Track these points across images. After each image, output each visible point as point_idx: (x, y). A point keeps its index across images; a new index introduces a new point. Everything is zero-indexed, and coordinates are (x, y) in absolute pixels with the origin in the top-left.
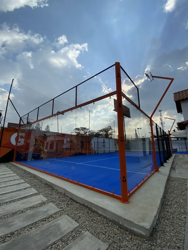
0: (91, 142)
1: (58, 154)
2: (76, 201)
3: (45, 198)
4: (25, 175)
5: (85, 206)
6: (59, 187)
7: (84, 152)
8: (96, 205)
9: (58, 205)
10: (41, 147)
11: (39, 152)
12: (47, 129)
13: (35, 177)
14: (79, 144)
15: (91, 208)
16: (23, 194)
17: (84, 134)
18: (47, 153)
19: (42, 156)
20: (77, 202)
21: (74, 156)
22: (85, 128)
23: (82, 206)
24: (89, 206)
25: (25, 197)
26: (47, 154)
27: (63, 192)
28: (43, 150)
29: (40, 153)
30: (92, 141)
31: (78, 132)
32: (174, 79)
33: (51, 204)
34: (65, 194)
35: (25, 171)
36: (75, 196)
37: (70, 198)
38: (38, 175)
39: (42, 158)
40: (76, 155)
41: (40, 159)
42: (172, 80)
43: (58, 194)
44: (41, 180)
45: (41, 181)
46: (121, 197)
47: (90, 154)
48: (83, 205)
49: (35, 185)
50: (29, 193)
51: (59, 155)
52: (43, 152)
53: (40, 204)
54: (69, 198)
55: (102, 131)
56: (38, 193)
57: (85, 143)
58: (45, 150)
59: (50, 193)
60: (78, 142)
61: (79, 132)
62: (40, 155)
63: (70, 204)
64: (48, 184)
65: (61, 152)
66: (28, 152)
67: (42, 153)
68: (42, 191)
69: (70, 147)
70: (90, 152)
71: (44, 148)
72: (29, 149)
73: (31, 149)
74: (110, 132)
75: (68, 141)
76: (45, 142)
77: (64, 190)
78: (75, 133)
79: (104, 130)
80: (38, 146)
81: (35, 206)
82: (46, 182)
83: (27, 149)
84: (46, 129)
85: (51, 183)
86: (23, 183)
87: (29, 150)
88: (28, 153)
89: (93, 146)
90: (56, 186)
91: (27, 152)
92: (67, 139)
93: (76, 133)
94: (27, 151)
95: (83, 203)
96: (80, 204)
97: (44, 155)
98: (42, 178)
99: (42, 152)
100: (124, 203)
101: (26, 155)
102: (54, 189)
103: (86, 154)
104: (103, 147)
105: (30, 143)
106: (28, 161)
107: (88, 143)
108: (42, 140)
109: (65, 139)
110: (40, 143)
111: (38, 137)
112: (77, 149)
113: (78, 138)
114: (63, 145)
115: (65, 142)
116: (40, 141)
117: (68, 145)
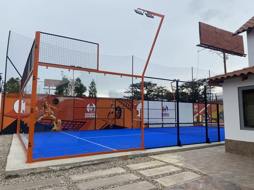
0: (136, 108)
1: (78, 127)
10: (52, 116)
11: (51, 123)
12: (92, 86)
19: (55, 128)
26: (61, 125)
28: (56, 121)
29: (51, 125)
30: (138, 107)
41: (53, 132)
47: (132, 128)
51: (80, 127)
52: (56, 123)
58: (59, 121)
60: (112, 110)
65: (83, 123)
73: (40, 119)
75: (93, 108)
80: (49, 115)
92: (92, 105)
97: (57, 126)
107: (131, 111)
108: (54, 107)
109: (89, 105)
110: (51, 111)
111: (47, 104)
112: (110, 120)
113: (112, 102)
114: (86, 114)
115: (88, 110)
116: (51, 108)
117: (93, 114)
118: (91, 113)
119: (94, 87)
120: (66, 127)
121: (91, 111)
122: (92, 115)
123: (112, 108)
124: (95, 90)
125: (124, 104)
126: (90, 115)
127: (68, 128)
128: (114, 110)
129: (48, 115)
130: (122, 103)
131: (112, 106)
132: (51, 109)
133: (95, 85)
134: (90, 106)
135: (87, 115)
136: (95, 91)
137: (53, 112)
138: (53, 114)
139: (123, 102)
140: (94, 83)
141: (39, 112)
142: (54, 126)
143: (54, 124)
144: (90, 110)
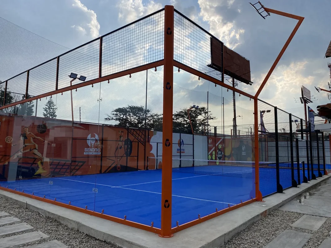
0: (149, 141)
1: (74, 169)
2: (94, 238)
3: (46, 235)
4: (7, 204)
5: (107, 243)
6: (70, 220)
7: (132, 164)
8: (121, 239)
9: (66, 242)
10: (36, 152)
11: (33, 163)
12: (49, 108)
13: (27, 208)
14: (121, 148)
15: (114, 244)
16: (9, 230)
17: (138, 123)
18: (50, 165)
19: (40, 171)
20: (96, 239)
21: (109, 172)
22: (140, 109)
23: (102, 243)
24: (112, 242)
25: (14, 234)
26: (49, 167)
27: (76, 228)
28: (41, 159)
29: (34, 166)
30: (151, 140)
31: (123, 119)
32: (304, 18)
33: (56, 241)
34: (78, 231)
35: (7, 199)
36: (94, 230)
37: (87, 234)
38: (33, 205)
39: (39, 175)
40: (115, 170)
41: (36, 178)
42: (301, 19)
43: (67, 231)
44: (38, 212)
45: (39, 214)
46: (161, 229)
47: (147, 169)
48: (105, 242)
49: (28, 219)
50: (19, 229)
51: (77, 170)
52: (42, 163)
53: (38, 241)
54: (84, 235)
55: (183, 116)
56: (35, 229)
57: (135, 145)
58: (47, 160)
59: (54, 229)
60: (120, 143)
61: (125, 117)
62: (34, 170)
63: (85, 241)
64: (52, 217)
65: (82, 164)
66: (9, 162)
67: (40, 166)
68: (41, 227)
69: (100, 153)
70: (146, 165)
71: (42, 154)
72: (9, 156)
73: (15, 157)
74: (200, 117)
75: (96, 140)
76: (46, 142)
77: (78, 223)
78: (116, 119)
79: (186, 113)
80: (31, 150)
81: (30, 244)
82: (48, 215)
83: (5, 156)
84: (46, 110)
85: (57, 215)
86: (6, 216)
87: (11, 159)
88: (8, 165)
89: (154, 151)
90: (64, 218)
91: (7, 163)
92: (94, 136)
93: (119, 119)
94: (5, 161)
95: (105, 238)
96: (100, 240)
97: (43, 169)
98: (41, 209)
99: (39, 163)
100: (163, 237)
101: (5, 168)
102: (61, 224)
103: (137, 169)
104: (179, 154)
105: (11, 143)
106: (9, 181)
107: (144, 145)
108: (39, 138)
109: (90, 135)
110: (35, 143)
111: (28, 132)
112: (118, 158)
113: (120, 133)
114: (85, 149)
115: (89, 142)
116: (34, 138)
117: (96, 149)
118: (92, 148)
119: (52, 109)
120: (57, 170)
121: (93, 144)
122: (94, 152)
123: (120, 141)
124: (54, 113)
125: (136, 136)
126: (91, 152)
127: (60, 171)
128: (122, 144)
129: (29, 150)
130: (133, 135)
131: (120, 138)
132: (34, 141)
133: (53, 106)
134: (91, 137)
135: (87, 152)
136: (53, 115)
137: (37, 146)
138: (37, 148)
139: (135, 133)
140: (52, 103)
141: (15, 144)
142: (39, 167)
143: (38, 165)
144: (91, 143)
